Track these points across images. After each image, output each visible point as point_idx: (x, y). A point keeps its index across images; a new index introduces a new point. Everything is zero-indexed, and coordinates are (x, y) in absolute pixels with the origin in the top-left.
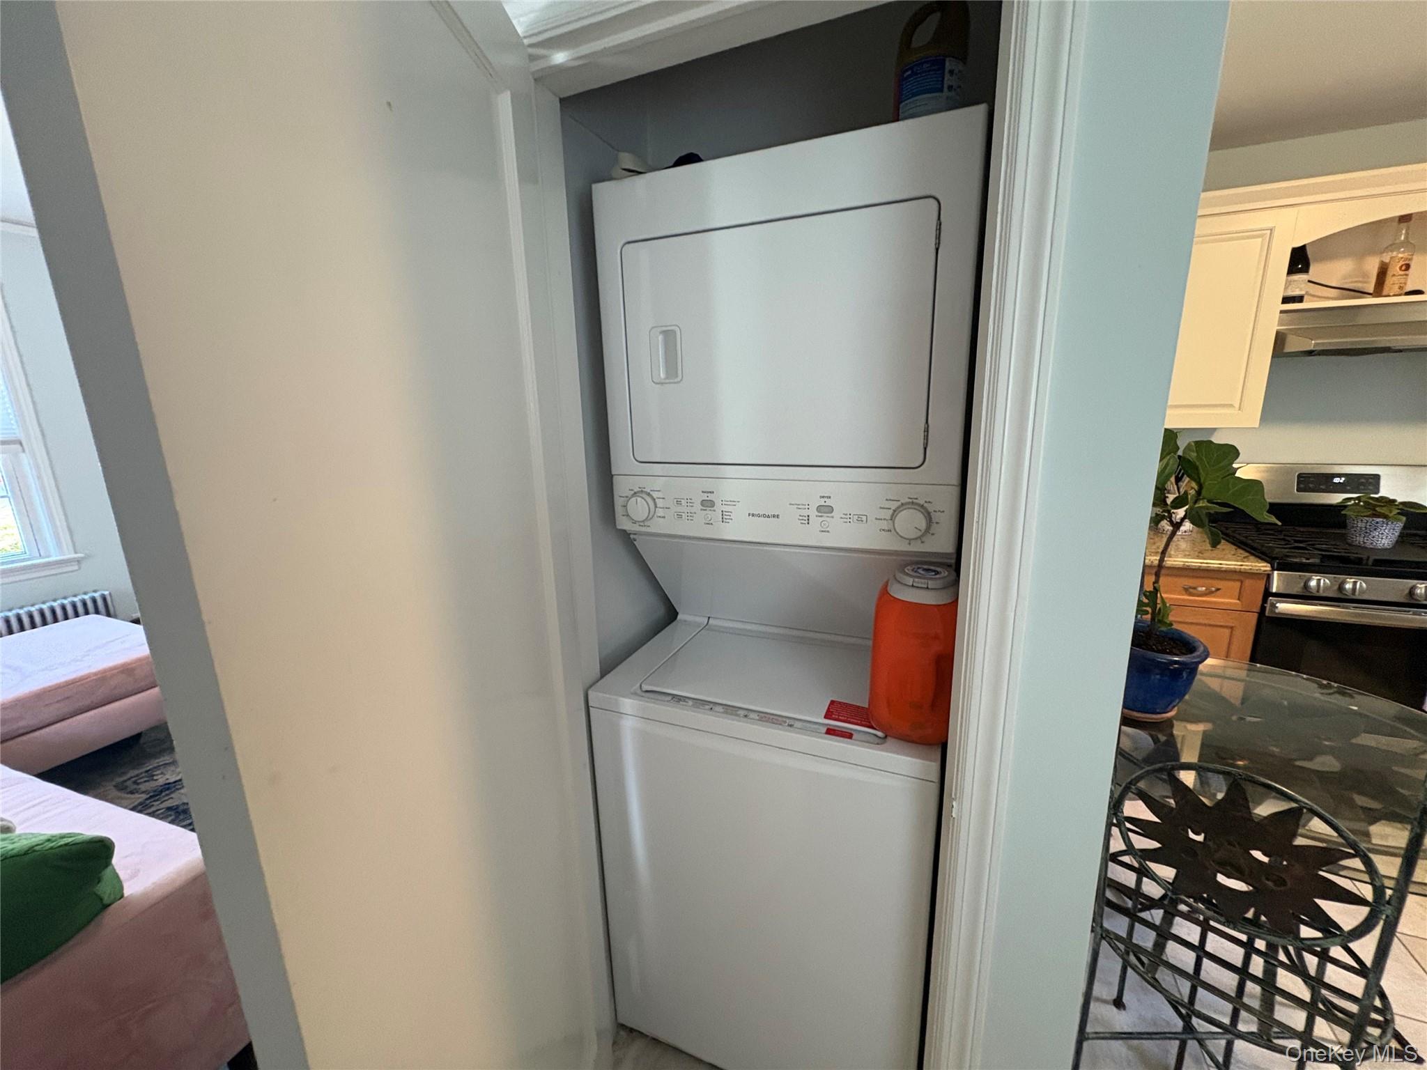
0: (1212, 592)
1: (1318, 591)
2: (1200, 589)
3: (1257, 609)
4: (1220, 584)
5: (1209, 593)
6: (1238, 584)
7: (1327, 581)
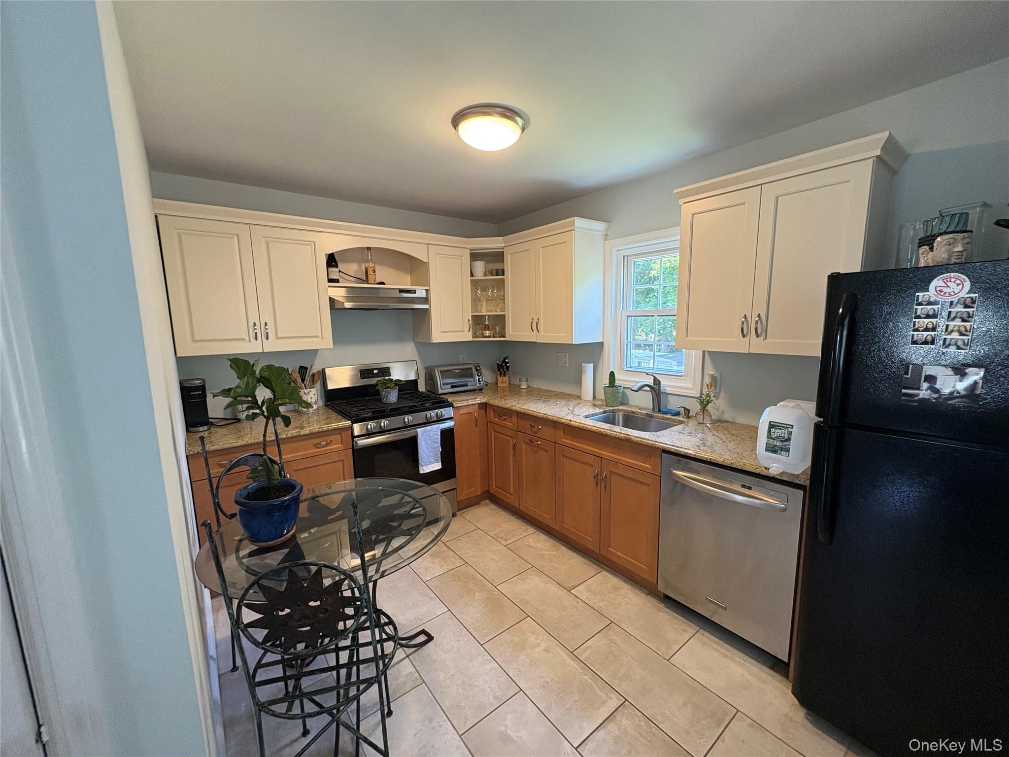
0: (329, 443)
1: (372, 430)
2: (322, 443)
3: (351, 447)
4: (330, 438)
5: (327, 444)
6: (339, 436)
7: (374, 424)
